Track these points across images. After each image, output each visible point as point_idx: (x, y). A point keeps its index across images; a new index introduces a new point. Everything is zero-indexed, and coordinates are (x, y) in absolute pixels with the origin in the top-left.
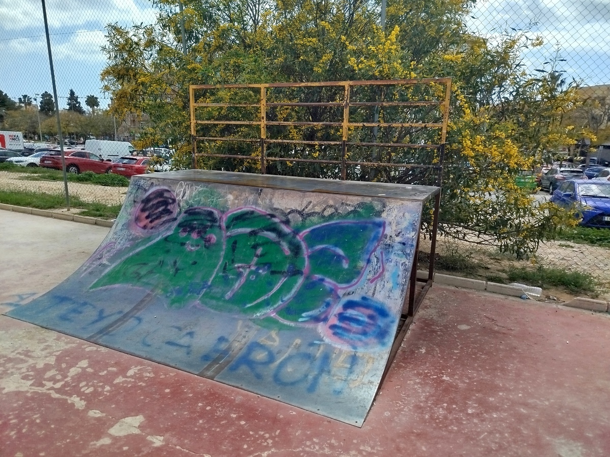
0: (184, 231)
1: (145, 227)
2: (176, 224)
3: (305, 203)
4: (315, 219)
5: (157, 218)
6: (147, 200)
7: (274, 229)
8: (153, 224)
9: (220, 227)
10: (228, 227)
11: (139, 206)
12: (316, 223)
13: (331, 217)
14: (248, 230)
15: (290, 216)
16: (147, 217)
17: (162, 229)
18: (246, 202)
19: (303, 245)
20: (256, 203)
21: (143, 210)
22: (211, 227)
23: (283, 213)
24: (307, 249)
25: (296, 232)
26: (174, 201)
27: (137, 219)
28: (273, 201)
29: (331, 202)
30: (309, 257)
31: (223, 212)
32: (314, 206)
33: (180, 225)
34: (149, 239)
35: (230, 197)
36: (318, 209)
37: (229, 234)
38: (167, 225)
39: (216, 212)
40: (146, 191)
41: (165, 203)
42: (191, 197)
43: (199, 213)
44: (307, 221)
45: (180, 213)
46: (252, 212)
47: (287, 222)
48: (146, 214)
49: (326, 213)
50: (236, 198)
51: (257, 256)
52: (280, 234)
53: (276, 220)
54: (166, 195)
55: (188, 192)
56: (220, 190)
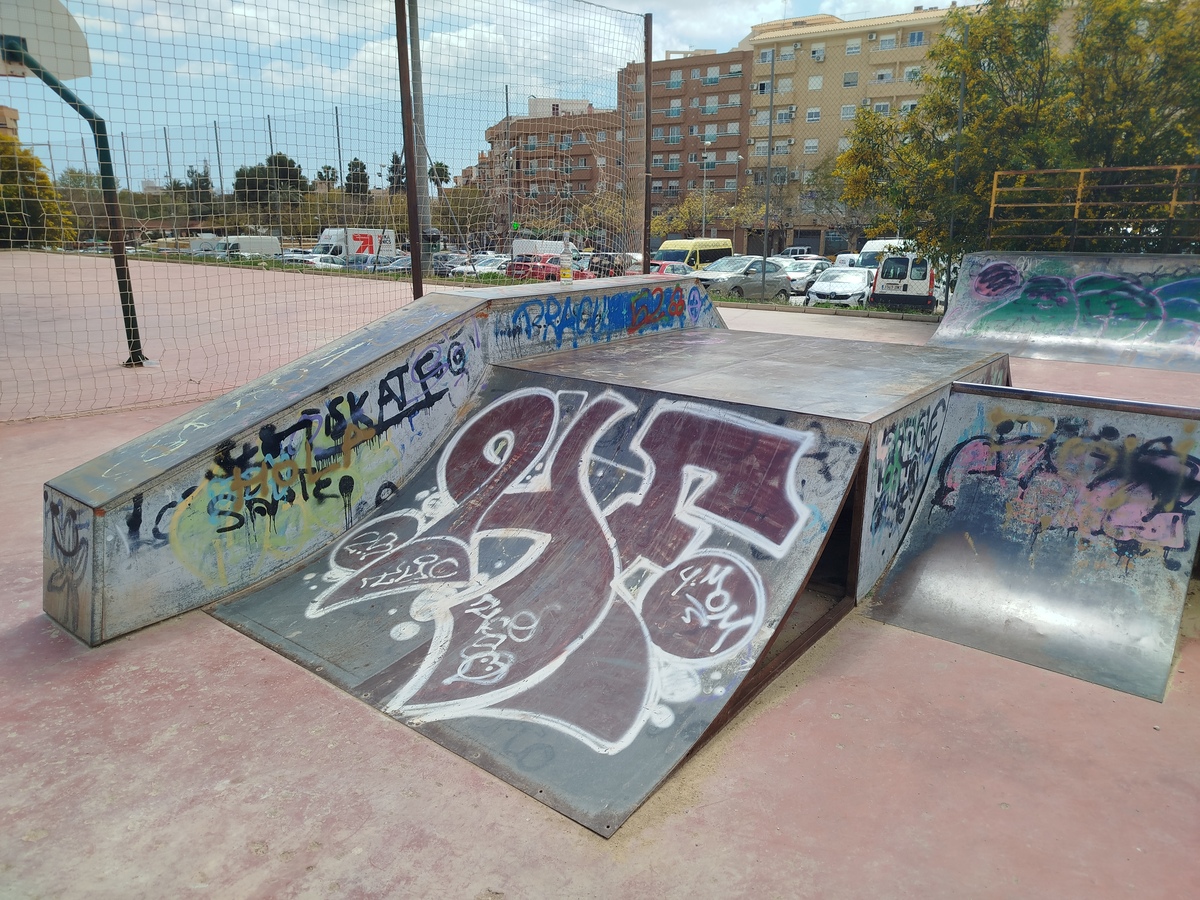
0: (1032, 295)
1: (988, 295)
2: (1020, 292)
3: (1156, 266)
4: (1167, 279)
5: (999, 287)
6: (985, 273)
7: (1125, 288)
8: (996, 292)
9: (1069, 290)
10: (1077, 290)
11: (976, 279)
12: (1169, 283)
13: (1183, 276)
14: (1100, 291)
15: (1140, 278)
16: (988, 287)
17: (1007, 295)
18: (1094, 270)
19: (1158, 299)
20: (1105, 270)
21: (981, 282)
22: (1060, 291)
23: (1133, 276)
24: (1162, 301)
25: (1149, 290)
26: (1015, 273)
27: (978, 289)
28: (1123, 267)
29: (1183, 265)
30: (1165, 307)
31: (1070, 279)
32: (1165, 269)
33: (1026, 291)
34: (997, 303)
35: (1077, 267)
36: (1169, 271)
37: (1079, 295)
38: (1012, 292)
39: (1062, 279)
40: (982, 266)
41: (1006, 274)
42: (1033, 269)
43: (1044, 281)
44: (1160, 280)
45: (1024, 282)
46: (1101, 277)
47: (1138, 283)
48: (987, 284)
49: (1178, 274)
50: (1083, 267)
51: (1113, 309)
52: (1133, 292)
53: (1127, 282)
54: (1005, 268)
55: (1029, 265)
56: (1064, 262)
